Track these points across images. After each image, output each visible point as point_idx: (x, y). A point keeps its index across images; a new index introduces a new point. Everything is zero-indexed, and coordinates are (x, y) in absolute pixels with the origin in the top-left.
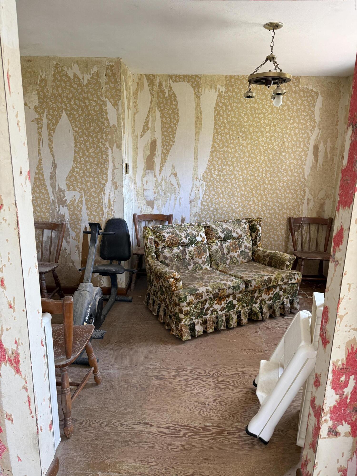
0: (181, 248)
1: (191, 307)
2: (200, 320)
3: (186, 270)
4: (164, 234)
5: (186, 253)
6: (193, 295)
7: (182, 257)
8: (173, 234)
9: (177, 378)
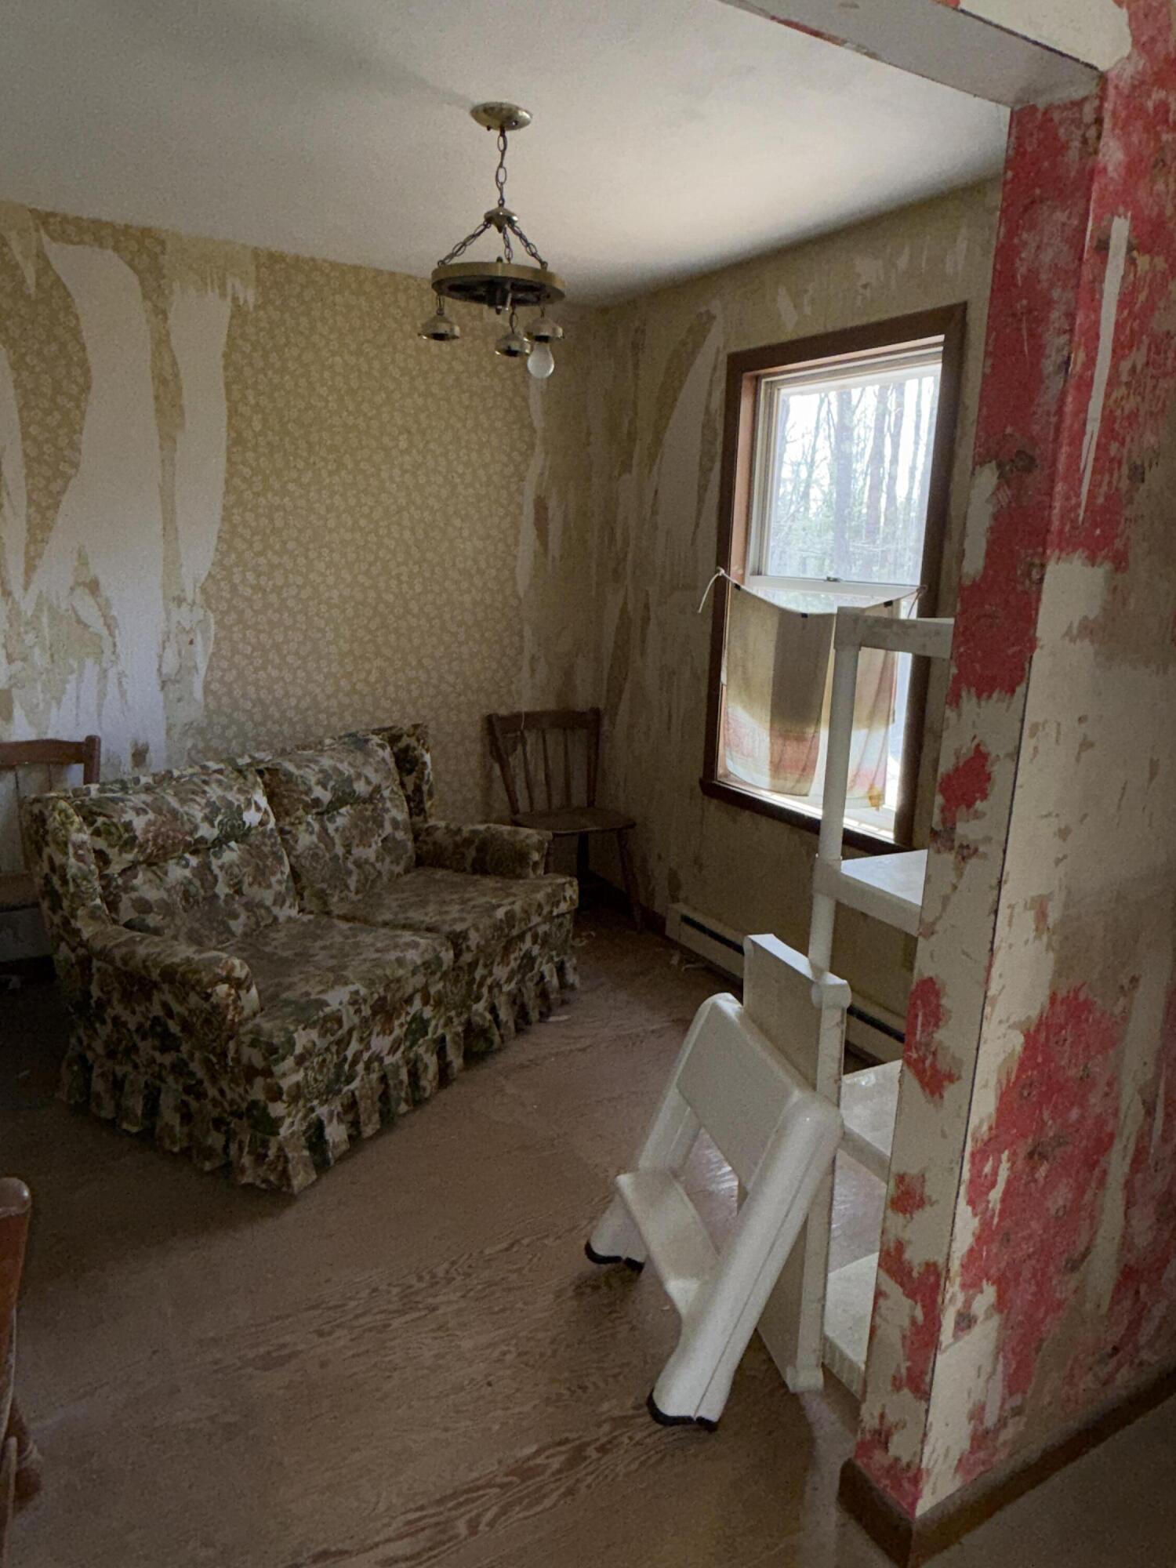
1: (306, 1069)
2: (337, 1106)
4: (126, 818)
5: (216, 878)
6: (313, 1025)
7: (202, 892)
8: (159, 811)
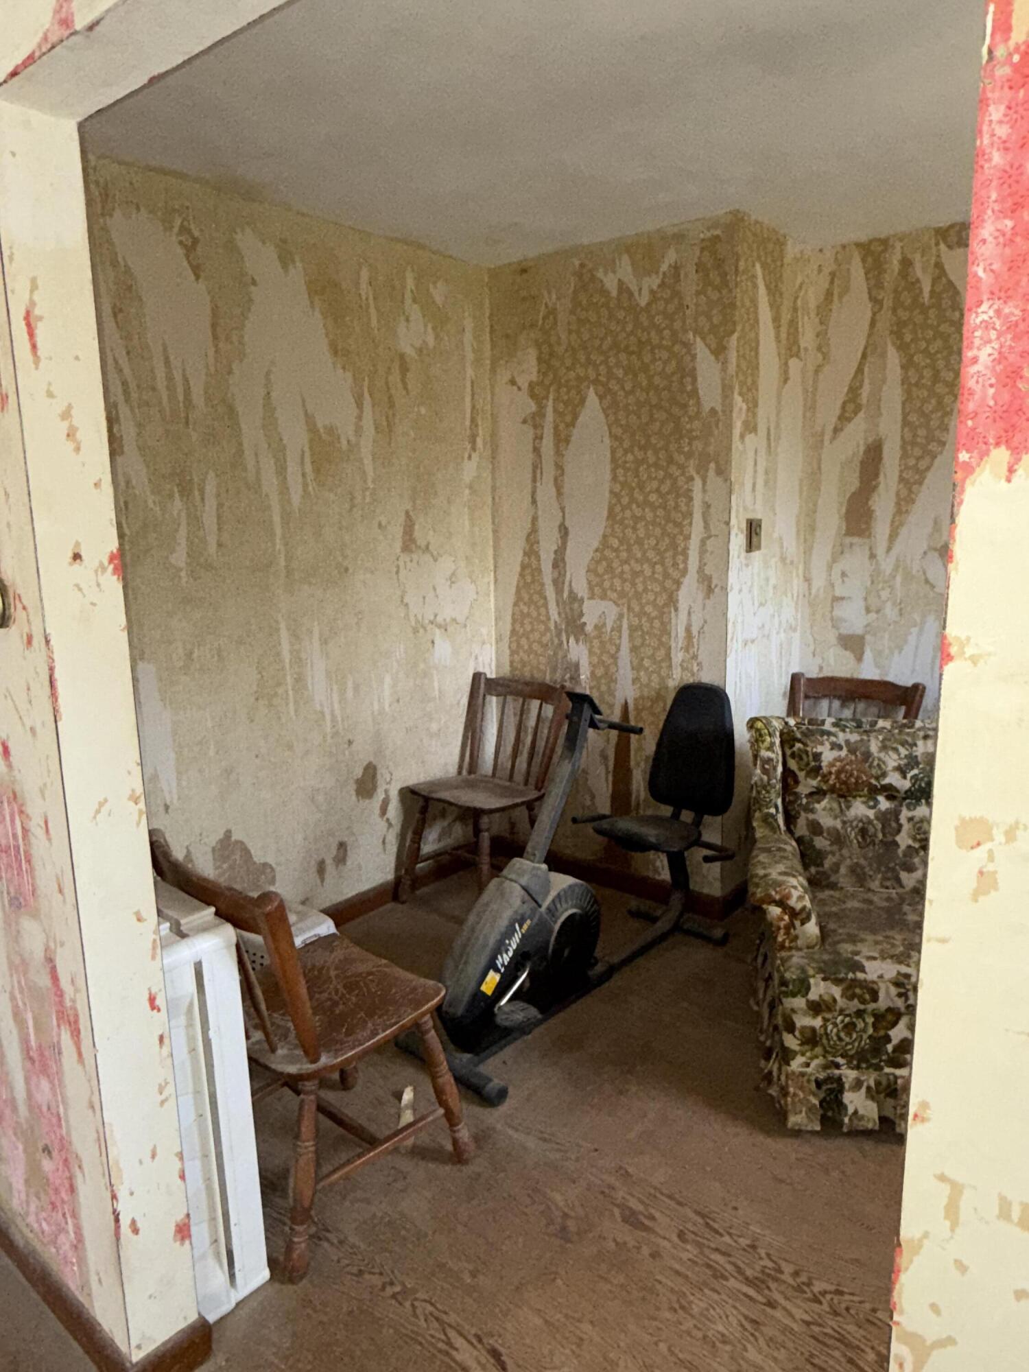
0: (884, 804)
1: (825, 1020)
2: (870, 1079)
3: (888, 883)
4: (819, 749)
5: (900, 826)
6: (837, 982)
7: (880, 836)
8: (852, 751)
9: (689, 1247)
